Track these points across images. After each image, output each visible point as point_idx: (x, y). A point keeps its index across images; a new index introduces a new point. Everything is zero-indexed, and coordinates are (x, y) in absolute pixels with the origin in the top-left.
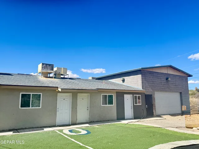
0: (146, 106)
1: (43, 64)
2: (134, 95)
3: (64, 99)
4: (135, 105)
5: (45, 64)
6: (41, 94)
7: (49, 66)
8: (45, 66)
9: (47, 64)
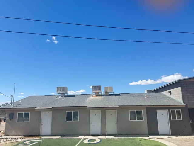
0: (191, 121)
1: (93, 86)
2: (171, 110)
3: (95, 115)
4: (172, 120)
5: (94, 86)
6: (79, 111)
7: (97, 87)
8: (95, 87)
9: (95, 86)
